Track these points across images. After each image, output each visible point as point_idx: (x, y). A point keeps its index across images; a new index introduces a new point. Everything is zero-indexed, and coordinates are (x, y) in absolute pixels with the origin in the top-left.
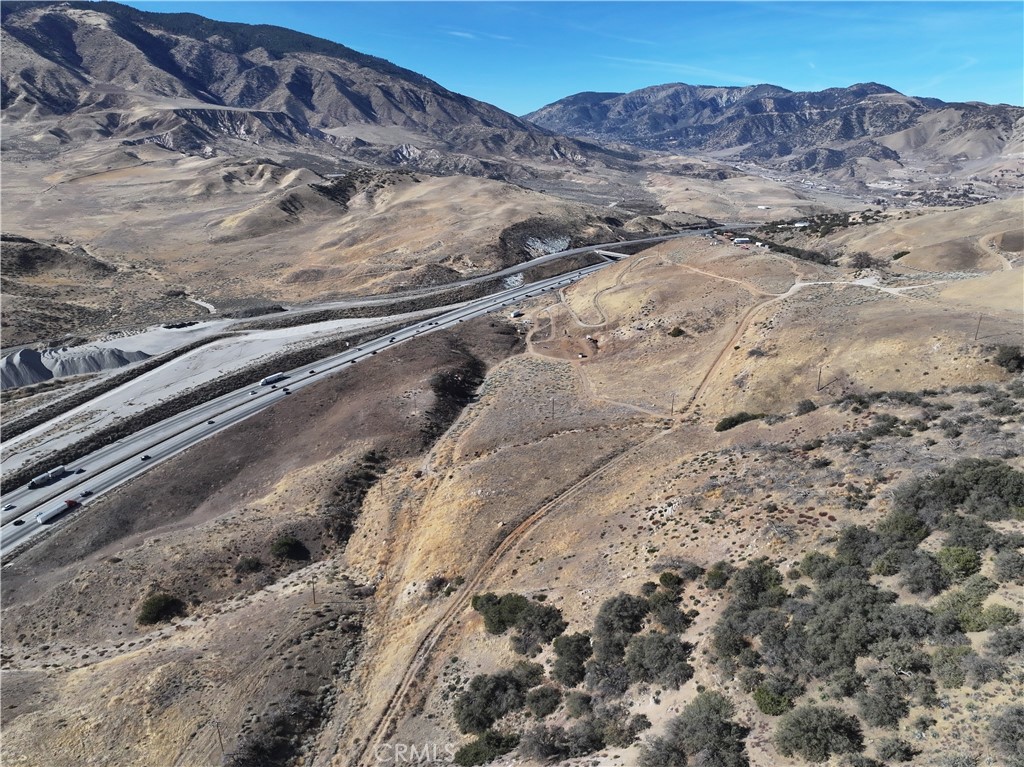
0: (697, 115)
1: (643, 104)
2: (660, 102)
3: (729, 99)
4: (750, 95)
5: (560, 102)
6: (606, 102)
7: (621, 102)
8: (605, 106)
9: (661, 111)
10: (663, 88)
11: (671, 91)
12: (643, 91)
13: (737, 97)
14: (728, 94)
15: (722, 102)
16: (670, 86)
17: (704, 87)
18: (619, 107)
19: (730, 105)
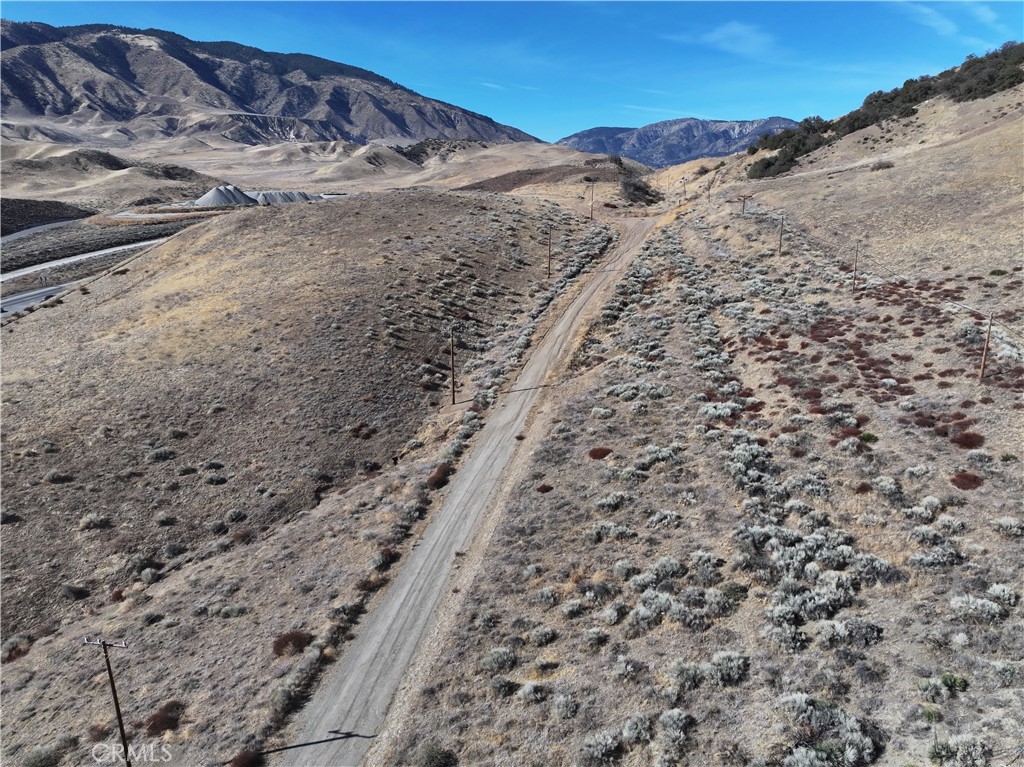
0: (711, 145)
1: (657, 137)
2: (674, 134)
3: (741, 131)
4: (762, 127)
5: (575, 135)
6: (620, 136)
7: (635, 135)
8: (620, 139)
9: (675, 142)
10: (675, 122)
11: (684, 125)
12: (656, 125)
13: (749, 129)
14: (740, 126)
15: (735, 134)
16: (682, 121)
17: (716, 122)
18: (633, 140)
19: (742, 135)
